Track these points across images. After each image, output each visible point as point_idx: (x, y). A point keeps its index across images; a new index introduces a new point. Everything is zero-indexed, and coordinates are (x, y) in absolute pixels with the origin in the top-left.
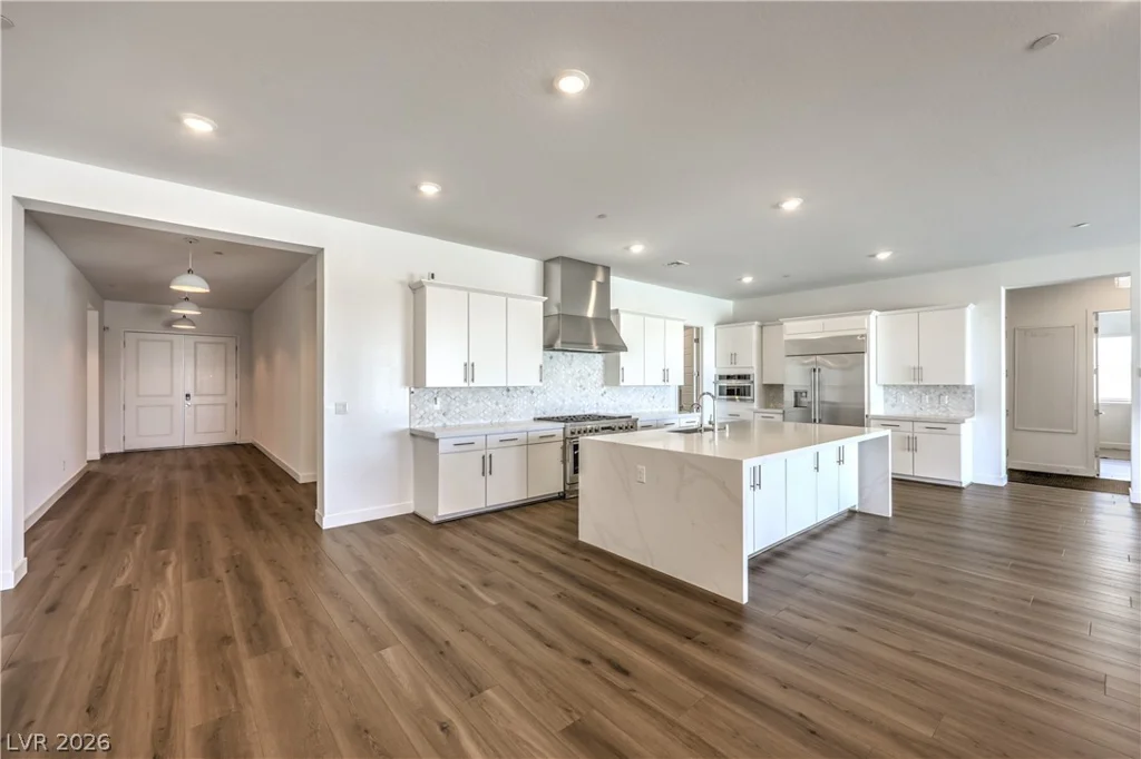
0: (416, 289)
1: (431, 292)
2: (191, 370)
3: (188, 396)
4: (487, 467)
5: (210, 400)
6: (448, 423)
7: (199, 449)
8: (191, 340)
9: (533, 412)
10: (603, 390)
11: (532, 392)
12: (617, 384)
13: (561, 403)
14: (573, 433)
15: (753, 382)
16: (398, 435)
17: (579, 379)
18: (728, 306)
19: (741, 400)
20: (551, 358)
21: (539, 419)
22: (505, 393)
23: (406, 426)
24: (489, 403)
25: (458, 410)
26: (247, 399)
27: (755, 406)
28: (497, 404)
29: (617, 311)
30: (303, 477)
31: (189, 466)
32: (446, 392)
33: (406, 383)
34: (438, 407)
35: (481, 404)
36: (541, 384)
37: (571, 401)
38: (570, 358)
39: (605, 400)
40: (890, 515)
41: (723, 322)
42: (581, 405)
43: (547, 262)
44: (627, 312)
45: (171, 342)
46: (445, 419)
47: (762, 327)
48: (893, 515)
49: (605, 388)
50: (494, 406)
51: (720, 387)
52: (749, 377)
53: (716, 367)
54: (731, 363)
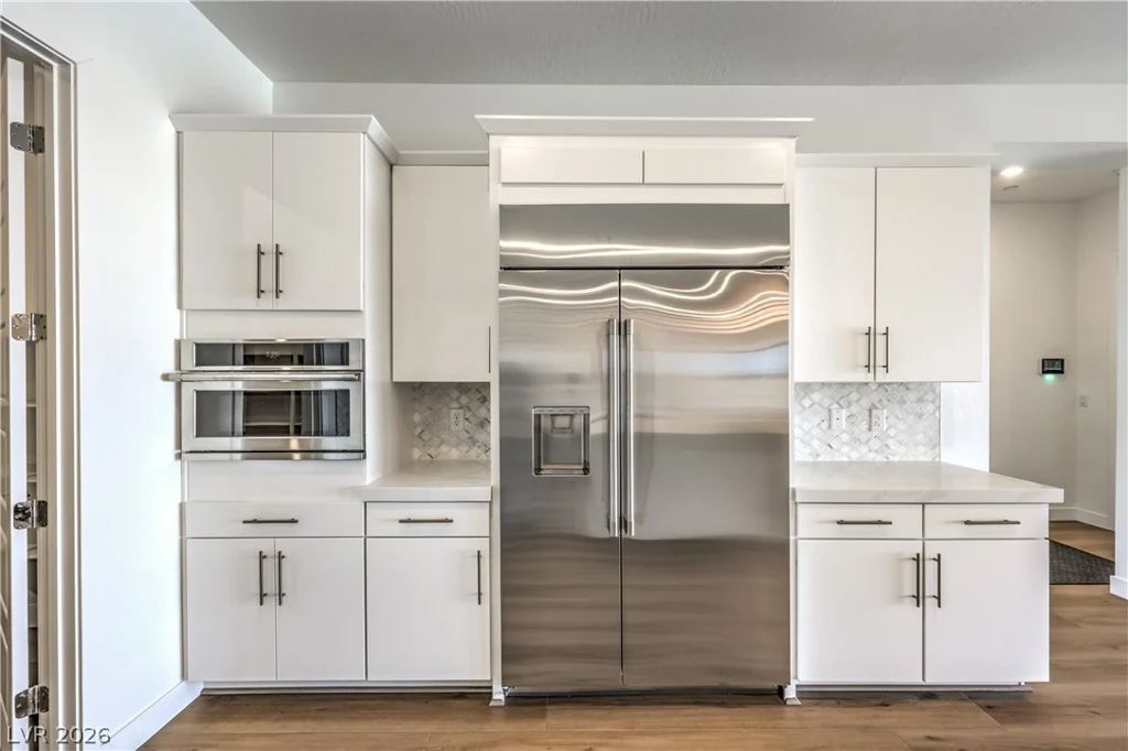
15: (360, 373)
19: (306, 453)
27: (369, 473)
47: (390, 163)
52: (342, 352)
53: (180, 306)
54: (260, 292)
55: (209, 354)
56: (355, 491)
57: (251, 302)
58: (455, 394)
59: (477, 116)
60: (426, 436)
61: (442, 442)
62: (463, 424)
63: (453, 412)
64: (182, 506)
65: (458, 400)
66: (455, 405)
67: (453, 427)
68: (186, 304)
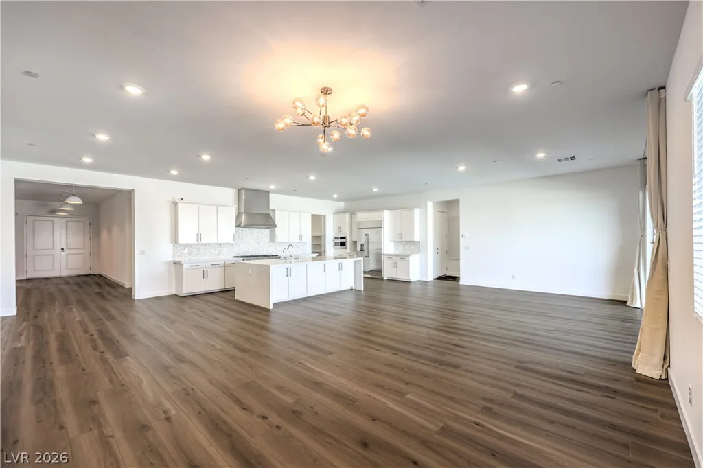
0: (175, 204)
1: (181, 206)
2: (64, 236)
3: (62, 249)
4: (205, 275)
5: (75, 251)
6: (191, 258)
7: (69, 277)
8: (64, 220)
9: (233, 254)
10: (269, 244)
11: (231, 245)
12: (275, 241)
13: (247, 250)
15: (347, 240)
16: (168, 263)
17: (256, 240)
18: (342, 205)
19: (342, 248)
20: (239, 230)
21: (236, 257)
22: (218, 246)
23: (172, 259)
24: (211, 250)
25: (196, 253)
26: (96, 251)
27: (348, 251)
28: (215, 250)
29: (274, 210)
30: (127, 285)
31: (67, 283)
32: (190, 245)
33: (172, 242)
34: (186, 252)
35: (207, 251)
37: (252, 249)
39: (271, 248)
40: (362, 289)
41: (338, 213)
42: (258, 251)
43: (239, 190)
44: (278, 210)
45: (53, 221)
46: (190, 257)
47: (351, 215)
48: (364, 290)
50: (213, 251)
51: (336, 243)
55: (336, 238)
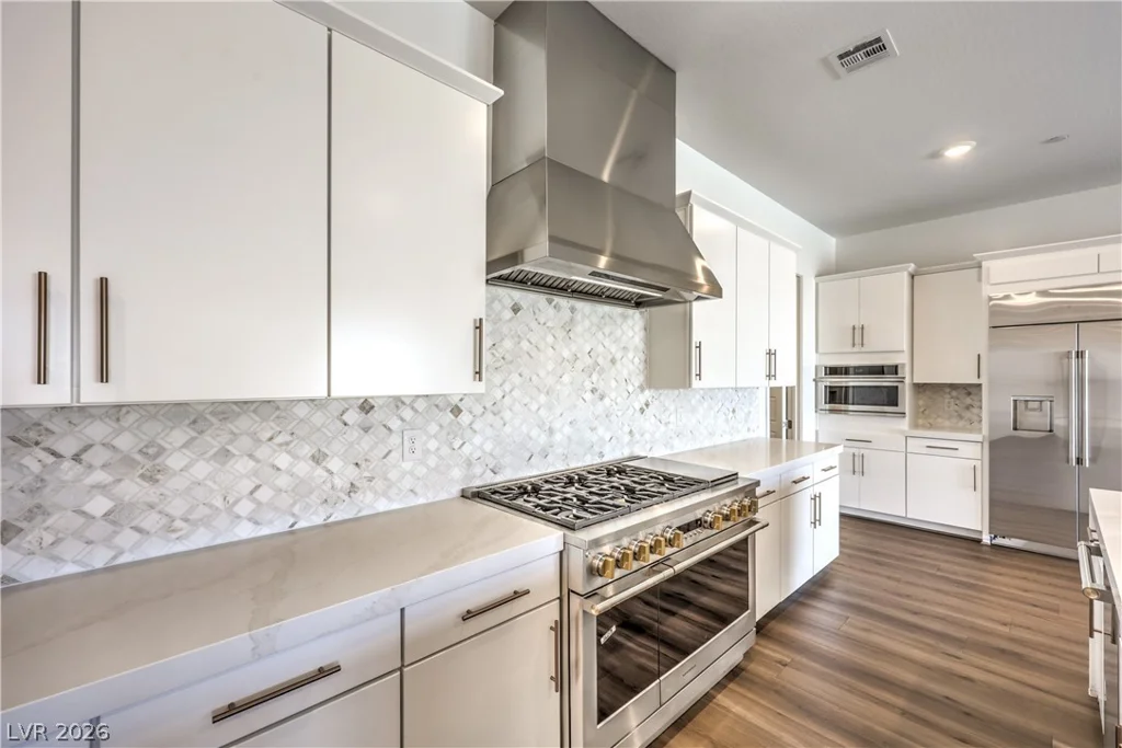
9: (457, 473)
10: (643, 398)
11: (456, 411)
12: (683, 385)
13: (543, 439)
14: (592, 572)
17: (588, 371)
18: (831, 243)
20: (516, 309)
22: (353, 416)
24: (283, 460)
25: (99, 505)
28: (318, 459)
35: (242, 465)
36: (480, 388)
37: (567, 430)
38: (566, 314)
39: (648, 423)
42: (595, 438)
47: (913, 277)
49: (647, 392)
50: (303, 468)
51: (828, 389)
52: (895, 369)
53: (817, 351)
54: (854, 345)
55: (833, 371)
56: (902, 432)
57: (849, 349)
58: (948, 390)
59: (975, 255)
60: (927, 412)
61: (939, 416)
62: (953, 407)
63: (947, 400)
64: (817, 432)
65: (949, 393)
66: (948, 396)
67: (946, 408)
68: (820, 350)
